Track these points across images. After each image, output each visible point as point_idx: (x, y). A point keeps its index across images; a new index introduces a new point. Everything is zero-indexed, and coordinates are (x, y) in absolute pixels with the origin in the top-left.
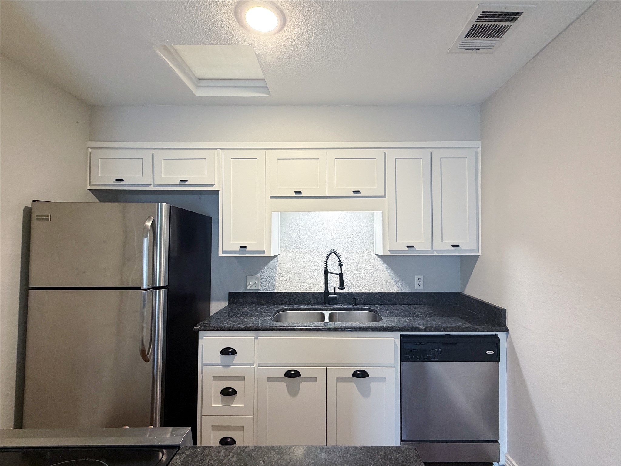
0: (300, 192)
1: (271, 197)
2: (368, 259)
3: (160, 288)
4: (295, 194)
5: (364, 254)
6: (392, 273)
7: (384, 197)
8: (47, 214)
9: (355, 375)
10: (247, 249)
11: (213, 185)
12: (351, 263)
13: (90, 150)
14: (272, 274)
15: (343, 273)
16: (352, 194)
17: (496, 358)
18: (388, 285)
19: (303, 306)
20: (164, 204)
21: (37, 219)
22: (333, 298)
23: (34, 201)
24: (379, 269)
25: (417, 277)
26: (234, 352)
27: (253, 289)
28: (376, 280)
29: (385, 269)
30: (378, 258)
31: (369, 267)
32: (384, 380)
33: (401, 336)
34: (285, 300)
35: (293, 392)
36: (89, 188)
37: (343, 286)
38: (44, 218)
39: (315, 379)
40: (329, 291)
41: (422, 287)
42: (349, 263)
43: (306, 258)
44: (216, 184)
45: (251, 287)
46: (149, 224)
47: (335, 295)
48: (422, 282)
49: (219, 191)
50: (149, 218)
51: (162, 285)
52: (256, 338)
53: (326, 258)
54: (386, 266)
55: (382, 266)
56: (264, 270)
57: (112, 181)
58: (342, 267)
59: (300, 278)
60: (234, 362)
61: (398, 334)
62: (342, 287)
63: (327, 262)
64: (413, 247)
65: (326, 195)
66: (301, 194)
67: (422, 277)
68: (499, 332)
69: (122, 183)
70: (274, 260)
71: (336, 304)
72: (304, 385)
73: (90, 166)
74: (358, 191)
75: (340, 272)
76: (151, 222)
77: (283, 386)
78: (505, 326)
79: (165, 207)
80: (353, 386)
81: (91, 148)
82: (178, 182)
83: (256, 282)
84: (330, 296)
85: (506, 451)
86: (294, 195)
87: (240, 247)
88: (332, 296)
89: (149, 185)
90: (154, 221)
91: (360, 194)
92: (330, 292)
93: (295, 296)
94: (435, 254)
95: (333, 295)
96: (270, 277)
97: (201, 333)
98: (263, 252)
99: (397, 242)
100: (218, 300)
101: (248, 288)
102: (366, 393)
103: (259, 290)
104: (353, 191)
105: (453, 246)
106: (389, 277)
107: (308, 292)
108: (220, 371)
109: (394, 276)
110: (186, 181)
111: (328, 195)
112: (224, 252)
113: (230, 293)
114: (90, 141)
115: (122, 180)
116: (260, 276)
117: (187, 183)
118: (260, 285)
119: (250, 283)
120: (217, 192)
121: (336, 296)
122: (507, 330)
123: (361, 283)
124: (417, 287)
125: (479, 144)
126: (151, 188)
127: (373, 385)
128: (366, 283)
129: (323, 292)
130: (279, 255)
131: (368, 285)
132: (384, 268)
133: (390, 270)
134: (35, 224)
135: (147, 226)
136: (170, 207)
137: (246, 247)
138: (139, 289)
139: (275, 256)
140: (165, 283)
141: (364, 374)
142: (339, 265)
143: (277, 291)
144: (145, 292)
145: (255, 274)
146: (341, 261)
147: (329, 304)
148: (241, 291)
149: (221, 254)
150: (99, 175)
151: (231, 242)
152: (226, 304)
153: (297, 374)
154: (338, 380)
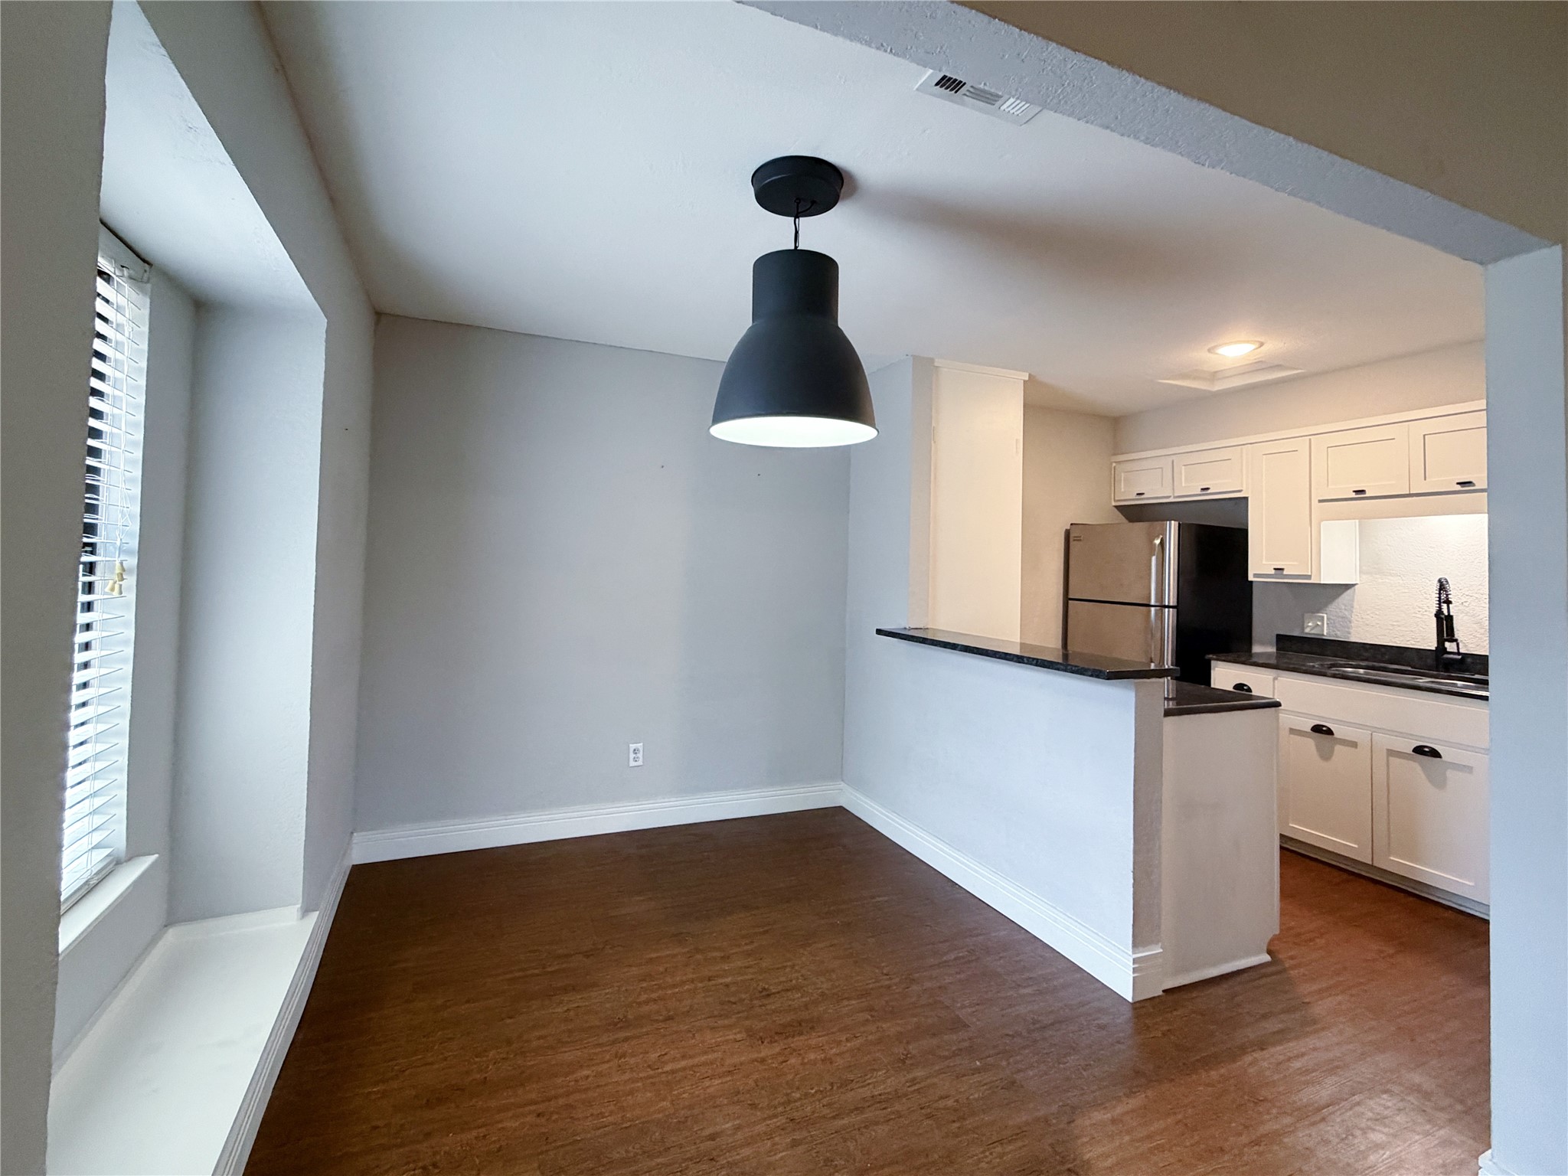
0: (1362, 492)
1: (1321, 501)
3: (1169, 607)
4: (1355, 495)
9: (1419, 750)
10: (1285, 573)
11: (1240, 491)
13: (1114, 464)
14: (1346, 613)
15: (1452, 616)
16: (1458, 488)
19: (1392, 666)
20: (1173, 522)
21: (1074, 540)
22: (1453, 660)
23: (1072, 524)
26: (1249, 690)
27: (1314, 632)
32: (1469, 769)
34: (1364, 653)
35: (1326, 755)
36: (1114, 504)
37: (1454, 636)
38: (1078, 539)
39: (1354, 745)
40: (1444, 649)
43: (1406, 591)
44: (1247, 489)
45: (1311, 630)
46: (1157, 542)
47: (1458, 655)
49: (1248, 497)
50: (1158, 537)
51: (1171, 604)
52: (1275, 679)
56: (1332, 607)
57: (1134, 496)
58: (1450, 605)
59: (1395, 623)
62: (1450, 637)
65: (1408, 493)
66: (1365, 494)
69: (1143, 497)
70: (1349, 592)
72: (1338, 748)
73: (1113, 481)
74: (1468, 482)
75: (1447, 614)
76: (1159, 541)
77: (1310, 744)
79: (1174, 524)
80: (1417, 767)
81: (1115, 462)
82: (1198, 491)
83: (1319, 623)
84: (1446, 656)
86: (1353, 495)
87: (1275, 569)
88: (1451, 657)
89: (1170, 497)
90: (1162, 540)
91: (1474, 486)
92: (1446, 650)
93: (1383, 650)
95: (1454, 655)
96: (1342, 618)
97: (1213, 663)
98: (1309, 577)
100: (1262, 643)
101: (1307, 630)
102: (1440, 783)
103: (1323, 635)
104: (1459, 484)
107: (1410, 645)
110: (1208, 489)
111: (1411, 492)
112: (1256, 575)
113: (1278, 635)
114: (1115, 454)
115: (1143, 494)
116: (1325, 616)
117: (1209, 491)
118: (1325, 628)
119: (1310, 624)
120: (1246, 499)
121: (1460, 657)
126: (1172, 500)
127: (1450, 773)
129: (1434, 649)
130: (1356, 584)
134: (1072, 543)
135: (1155, 544)
136: (1179, 524)
137: (1282, 569)
138: (1149, 606)
139: (1347, 587)
140: (1173, 602)
141: (1435, 754)
142: (1450, 602)
143: (1353, 639)
144: (1153, 609)
145: (1318, 611)
146: (1449, 596)
147: (1447, 670)
148: (1296, 633)
149: (1251, 578)
150: (1123, 490)
151: (1264, 562)
152: (1272, 649)
153: (1329, 732)
154: (1391, 753)
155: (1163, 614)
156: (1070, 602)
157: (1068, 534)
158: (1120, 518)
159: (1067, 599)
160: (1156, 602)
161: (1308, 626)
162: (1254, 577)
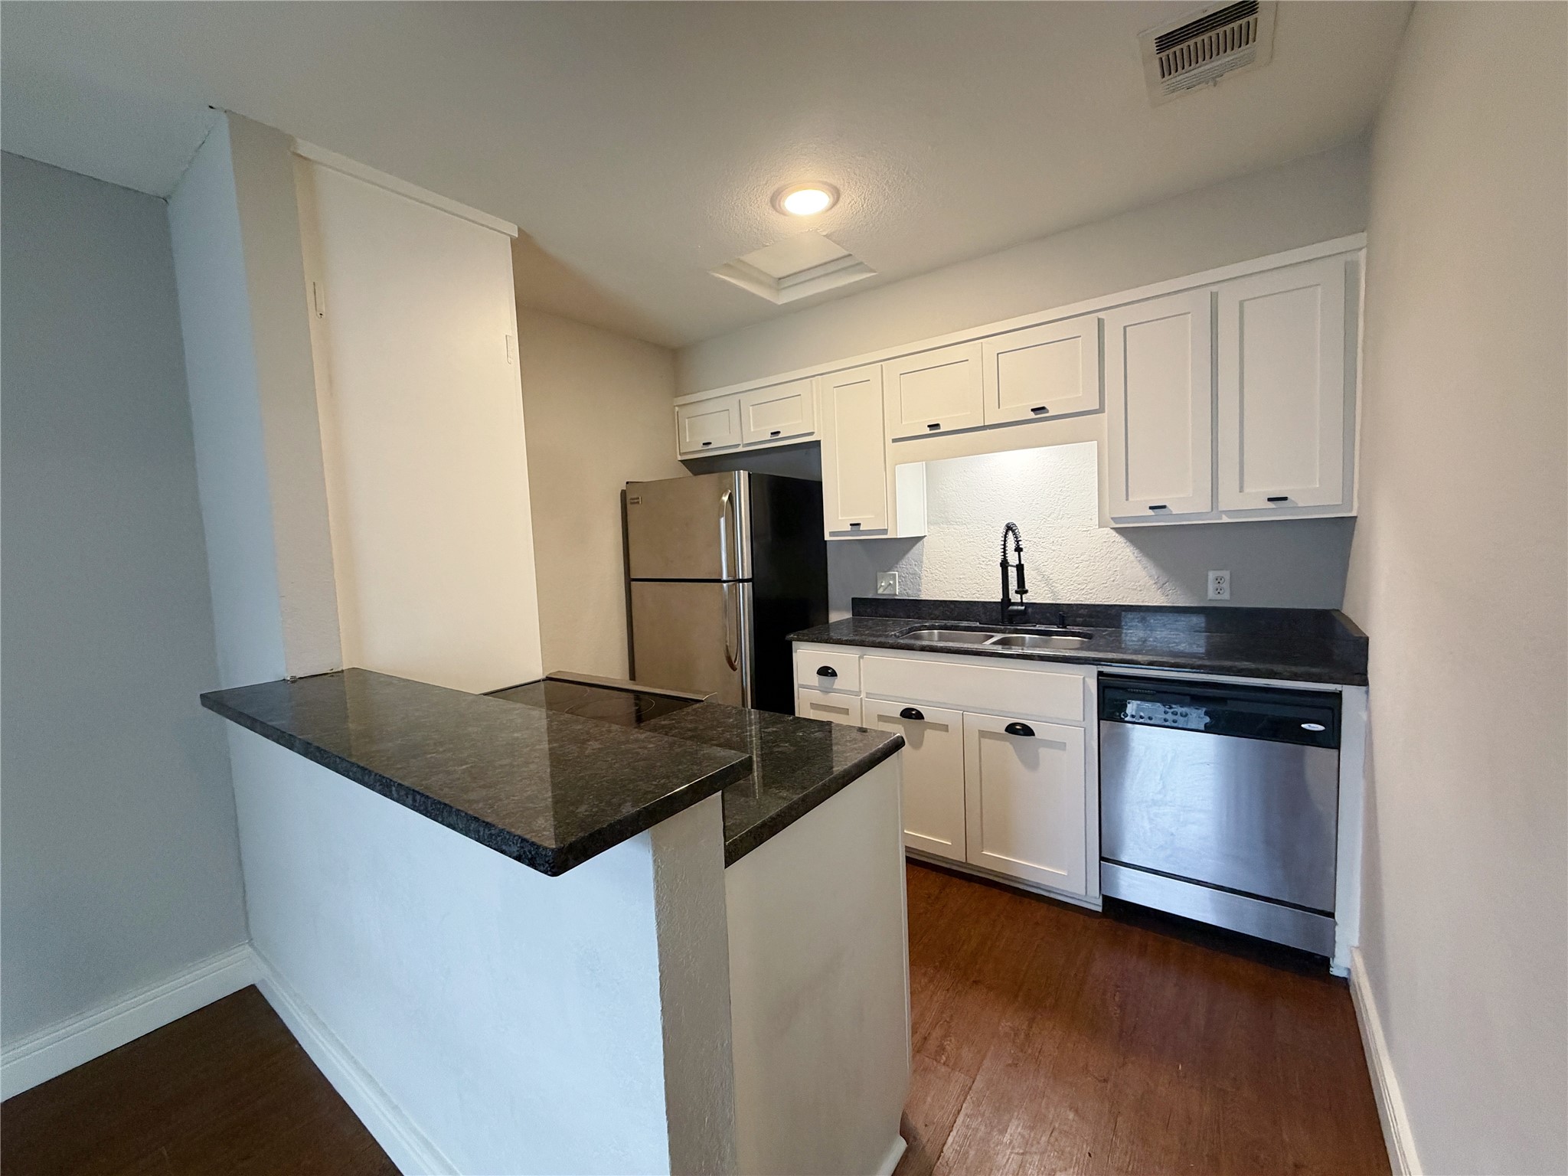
0: (937, 426)
1: (894, 441)
2: (1094, 538)
3: (743, 581)
4: (930, 430)
5: (1085, 529)
6: (1150, 565)
7: (1101, 410)
9: (1011, 729)
10: (862, 528)
11: (812, 434)
12: (1059, 547)
13: (676, 409)
14: (916, 569)
15: (1023, 565)
16: (1032, 415)
17: (1331, 739)
18: (1140, 591)
19: (965, 624)
20: (742, 471)
21: (632, 503)
22: (1017, 611)
23: (627, 483)
24: (1119, 557)
25: (1212, 575)
26: (834, 674)
27: (888, 593)
28: (1112, 579)
29: (1132, 558)
30: (1117, 535)
31: (1097, 555)
32: (1062, 746)
33: (1100, 674)
34: (937, 612)
35: (917, 743)
36: (680, 458)
37: (1024, 587)
38: (635, 501)
39: (945, 728)
40: (1010, 600)
41: (1226, 596)
42: (1053, 548)
43: (972, 540)
44: (816, 431)
45: (884, 590)
46: (725, 498)
47: (1022, 606)
48: (1226, 585)
49: (820, 441)
50: (725, 492)
51: (746, 577)
52: (861, 657)
53: (1003, 539)
54: (1136, 551)
55: (1125, 552)
56: (905, 564)
57: (700, 447)
58: (1021, 553)
59: (961, 577)
60: (834, 687)
61: (1094, 670)
62: (1022, 590)
63: (1004, 545)
64: (1164, 507)
65: (982, 425)
66: (940, 429)
67: (1226, 574)
68: (1344, 686)
69: (710, 447)
70: (919, 545)
71: (1026, 622)
72: (929, 734)
73: (675, 427)
74: (1043, 408)
75: (1017, 563)
76: (727, 497)
78: (1365, 673)
79: (743, 475)
80: (1009, 747)
81: (678, 405)
82: (768, 437)
83: (891, 582)
84: (1011, 608)
85: (1356, 942)
86: (928, 431)
87: (851, 525)
88: (1015, 608)
89: (737, 446)
90: (731, 495)
91: (1048, 412)
92: (1012, 601)
93: (952, 606)
94: (1225, 519)
95: (1018, 606)
96: (912, 574)
97: (794, 645)
98: (885, 531)
99: (1127, 500)
100: (838, 609)
101: (880, 591)
102: (1032, 764)
103: (896, 595)
104: (1033, 410)
105: (1270, 500)
106: (1144, 573)
107: (976, 600)
108: (817, 696)
109: (1154, 572)
110: (778, 433)
111: (986, 424)
112: (832, 534)
113: (853, 599)
114: (675, 396)
115: (710, 443)
116: (897, 573)
117: (780, 436)
118: (897, 587)
119: (883, 584)
120: (818, 443)
121: (1023, 608)
122: (1364, 683)
123: (1079, 586)
124: (1211, 594)
125: (1360, 240)
126: (740, 449)
127: (1042, 752)
128: (1090, 585)
129: (1000, 600)
130: (925, 536)
131: (1094, 590)
132: (1132, 555)
133: (1145, 560)
134: (629, 506)
135: (723, 502)
136: (749, 474)
137: (859, 524)
138: (720, 581)
139: (919, 539)
140: (748, 575)
141: (1027, 731)
142: (1016, 550)
143: (923, 597)
144: (725, 585)
145: (890, 570)
146: (1020, 543)
147: (1011, 623)
148: (870, 596)
149: (827, 537)
150: (688, 440)
151: (840, 518)
152: (848, 615)
153: (919, 716)
154: (983, 734)
155: (737, 590)
156: (633, 583)
157: (624, 494)
158: (685, 472)
159: (629, 580)
160: (728, 577)
161: (881, 586)
162: (830, 536)
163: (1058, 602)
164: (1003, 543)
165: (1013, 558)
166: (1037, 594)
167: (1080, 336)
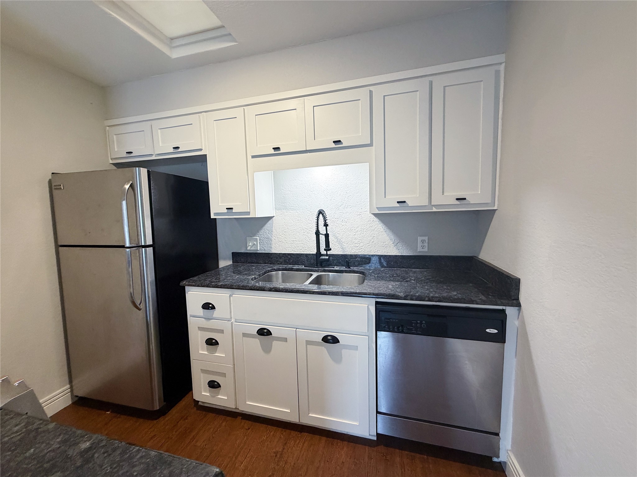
0: (278, 149)
1: (253, 157)
2: (363, 219)
3: (146, 246)
4: (274, 151)
5: (358, 214)
6: (391, 234)
7: (371, 145)
8: (59, 184)
9: (326, 339)
10: (234, 211)
11: (201, 150)
12: (345, 223)
13: (107, 128)
14: (269, 235)
15: (328, 234)
16: (333, 145)
17: (501, 338)
18: (386, 247)
19: (296, 267)
20: (141, 169)
21: (55, 189)
22: (325, 259)
23: (52, 174)
24: (376, 229)
25: (420, 239)
26: (213, 308)
27: (252, 249)
28: (372, 241)
29: (382, 230)
30: (375, 217)
31: (364, 228)
32: (356, 348)
33: (376, 303)
34: (281, 260)
36: (111, 162)
38: (58, 188)
39: (285, 340)
40: (321, 253)
41: (426, 249)
42: (342, 224)
43: (299, 219)
44: (203, 148)
45: (251, 247)
46: (127, 187)
47: (327, 256)
48: (426, 244)
49: (206, 155)
50: (128, 182)
51: (148, 244)
52: (231, 296)
53: (317, 219)
54: (384, 226)
55: (378, 226)
56: (261, 232)
57: (125, 155)
58: (327, 227)
59: (294, 240)
60: (213, 316)
61: (373, 301)
62: (328, 248)
63: (318, 222)
64: (405, 202)
65: (305, 150)
66: (280, 151)
67: (426, 238)
68: (507, 307)
69: (132, 155)
70: (270, 222)
71: (328, 266)
72: (275, 344)
73: (108, 142)
74: (340, 141)
75: (325, 233)
76: (129, 185)
78: (518, 299)
80: (324, 351)
81: (108, 126)
82: (172, 150)
83: (255, 243)
84: (322, 257)
85: (510, 447)
86: (273, 152)
87: (227, 209)
88: (324, 257)
89: (152, 155)
91: (342, 144)
92: (322, 253)
93: (289, 257)
94: (434, 210)
95: (325, 256)
96: (267, 238)
97: (187, 288)
98: (248, 213)
99: (385, 197)
100: (225, 259)
101: (249, 248)
102: (338, 359)
103: (258, 250)
104: (334, 142)
105: (457, 199)
106: (388, 238)
107: (302, 253)
108: (202, 323)
109: (392, 237)
110: (178, 148)
111: (307, 149)
112: (216, 214)
113: (233, 253)
114: (106, 119)
115: (131, 153)
116: (258, 238)
117: (180, 150)
118: (259, 246)
119: (250, 244)
120: (205, 156)
121: (328, 257)
122: (519, 305)
123: (356, 245)
124: (419, 249)
125: (501, 58)
127: (344, 352)
128: (362, 244)
129: (315, 253)
130: (274, 216)
131: (363, 247)
132: (382, 228)
133: (388, 231)
134: (55, 192)
135: (125, 189)
136: (148, 171)
137: (232, 209)
138: (123, 247)
139: (270, 218)
140: (150, 242)
141: (335, 340)
142: (324, 226)
143: (274, 251)
144: (128, 250)
145: (254, 235)
146: (327, 221)
147: (322, 266)
148: (243, 251)
149: (212, 216)
150: (116, 150)
151: (220, 205)
152: (230, 262)
153: (269, 333)
154: (309, 343)
155: (140, 253)
156: (61, 248)
157: (50, 182)
159: (58, 246)
160: (130, 243)
162: (214, 216)
163: (345, 253)
164: (316, 221)
165: (322, 230)
166: (335, 250)
167: (360, 100)
